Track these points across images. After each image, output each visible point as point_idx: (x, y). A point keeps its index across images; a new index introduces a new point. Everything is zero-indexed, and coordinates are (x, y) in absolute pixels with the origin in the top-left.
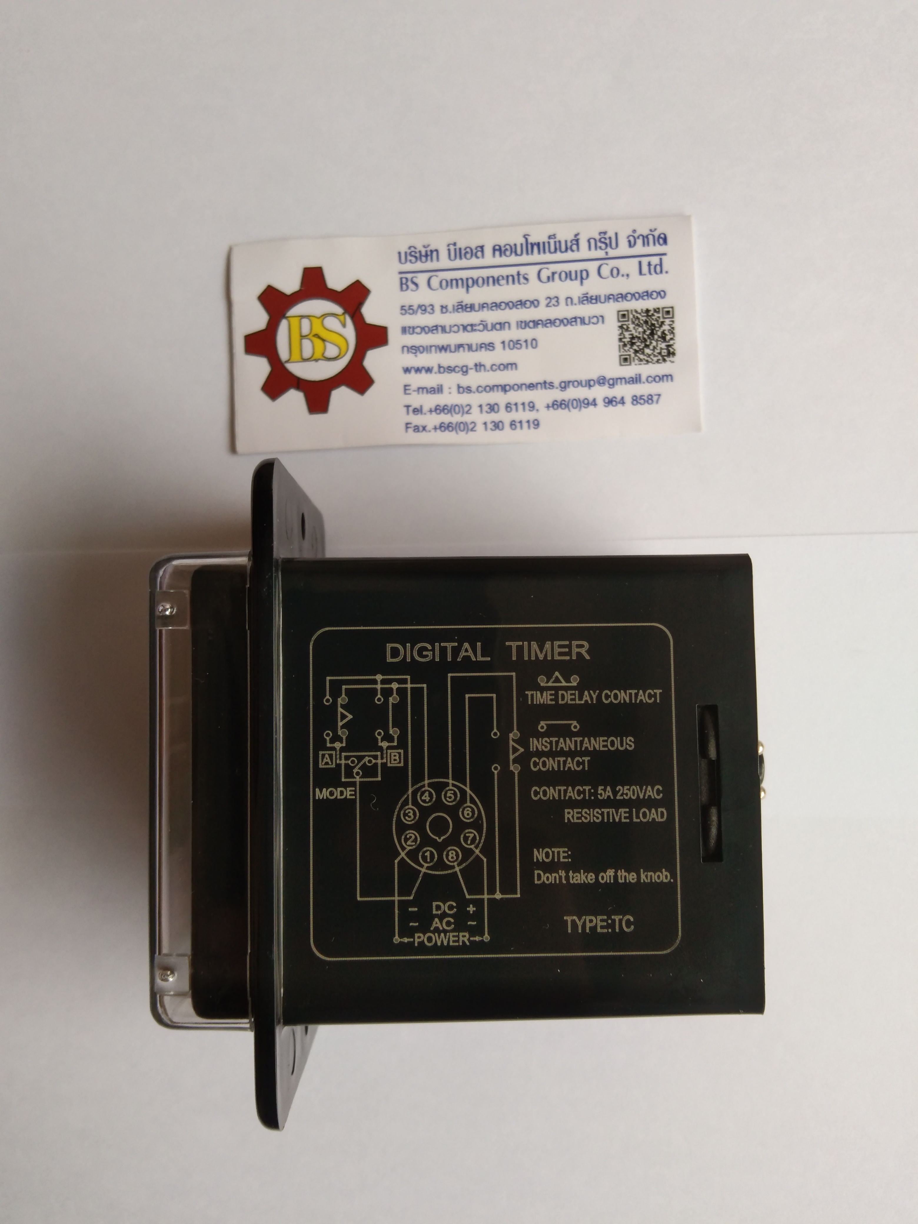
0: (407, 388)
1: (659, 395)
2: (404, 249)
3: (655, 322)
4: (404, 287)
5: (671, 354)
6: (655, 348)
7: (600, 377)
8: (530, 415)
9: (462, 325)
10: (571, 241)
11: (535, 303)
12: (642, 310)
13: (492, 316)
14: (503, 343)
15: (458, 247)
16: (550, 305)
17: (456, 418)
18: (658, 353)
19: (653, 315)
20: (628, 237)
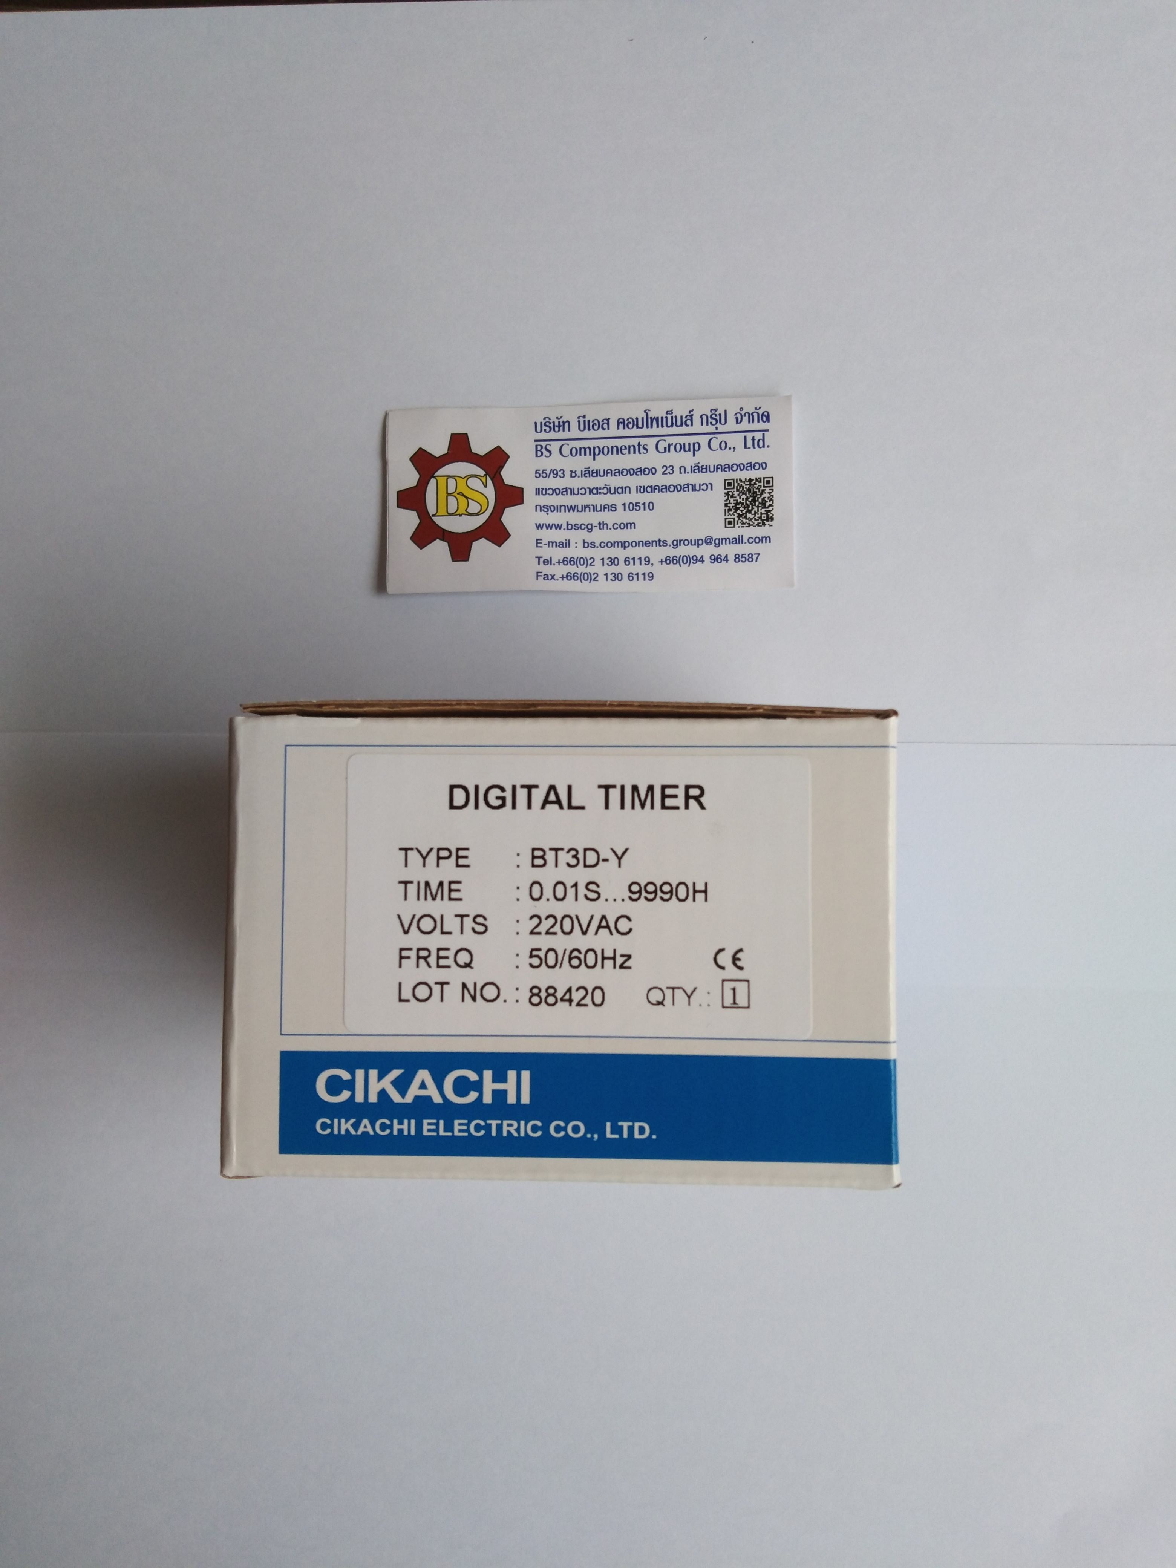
0: (539, 541)
1: (759, 554)
2: (540, 420)
3: (757, 490)
4: (539, 453)
5: (770, 518)
6: (755, 512)
7: (708, 537)
8: (647, 569)
9: (589, 488)
10: (686, 417)
11: (652, 471)
12: (746, 479)
13: (615, 482)
14: (624, 504)
15: (587, 419)
16: (665, 472)
17: (581, 569)
18: (758, 517)
19: (755, 484)
20: (736, 414)
